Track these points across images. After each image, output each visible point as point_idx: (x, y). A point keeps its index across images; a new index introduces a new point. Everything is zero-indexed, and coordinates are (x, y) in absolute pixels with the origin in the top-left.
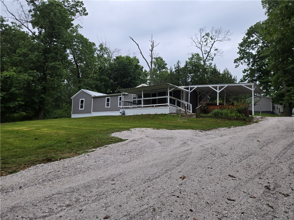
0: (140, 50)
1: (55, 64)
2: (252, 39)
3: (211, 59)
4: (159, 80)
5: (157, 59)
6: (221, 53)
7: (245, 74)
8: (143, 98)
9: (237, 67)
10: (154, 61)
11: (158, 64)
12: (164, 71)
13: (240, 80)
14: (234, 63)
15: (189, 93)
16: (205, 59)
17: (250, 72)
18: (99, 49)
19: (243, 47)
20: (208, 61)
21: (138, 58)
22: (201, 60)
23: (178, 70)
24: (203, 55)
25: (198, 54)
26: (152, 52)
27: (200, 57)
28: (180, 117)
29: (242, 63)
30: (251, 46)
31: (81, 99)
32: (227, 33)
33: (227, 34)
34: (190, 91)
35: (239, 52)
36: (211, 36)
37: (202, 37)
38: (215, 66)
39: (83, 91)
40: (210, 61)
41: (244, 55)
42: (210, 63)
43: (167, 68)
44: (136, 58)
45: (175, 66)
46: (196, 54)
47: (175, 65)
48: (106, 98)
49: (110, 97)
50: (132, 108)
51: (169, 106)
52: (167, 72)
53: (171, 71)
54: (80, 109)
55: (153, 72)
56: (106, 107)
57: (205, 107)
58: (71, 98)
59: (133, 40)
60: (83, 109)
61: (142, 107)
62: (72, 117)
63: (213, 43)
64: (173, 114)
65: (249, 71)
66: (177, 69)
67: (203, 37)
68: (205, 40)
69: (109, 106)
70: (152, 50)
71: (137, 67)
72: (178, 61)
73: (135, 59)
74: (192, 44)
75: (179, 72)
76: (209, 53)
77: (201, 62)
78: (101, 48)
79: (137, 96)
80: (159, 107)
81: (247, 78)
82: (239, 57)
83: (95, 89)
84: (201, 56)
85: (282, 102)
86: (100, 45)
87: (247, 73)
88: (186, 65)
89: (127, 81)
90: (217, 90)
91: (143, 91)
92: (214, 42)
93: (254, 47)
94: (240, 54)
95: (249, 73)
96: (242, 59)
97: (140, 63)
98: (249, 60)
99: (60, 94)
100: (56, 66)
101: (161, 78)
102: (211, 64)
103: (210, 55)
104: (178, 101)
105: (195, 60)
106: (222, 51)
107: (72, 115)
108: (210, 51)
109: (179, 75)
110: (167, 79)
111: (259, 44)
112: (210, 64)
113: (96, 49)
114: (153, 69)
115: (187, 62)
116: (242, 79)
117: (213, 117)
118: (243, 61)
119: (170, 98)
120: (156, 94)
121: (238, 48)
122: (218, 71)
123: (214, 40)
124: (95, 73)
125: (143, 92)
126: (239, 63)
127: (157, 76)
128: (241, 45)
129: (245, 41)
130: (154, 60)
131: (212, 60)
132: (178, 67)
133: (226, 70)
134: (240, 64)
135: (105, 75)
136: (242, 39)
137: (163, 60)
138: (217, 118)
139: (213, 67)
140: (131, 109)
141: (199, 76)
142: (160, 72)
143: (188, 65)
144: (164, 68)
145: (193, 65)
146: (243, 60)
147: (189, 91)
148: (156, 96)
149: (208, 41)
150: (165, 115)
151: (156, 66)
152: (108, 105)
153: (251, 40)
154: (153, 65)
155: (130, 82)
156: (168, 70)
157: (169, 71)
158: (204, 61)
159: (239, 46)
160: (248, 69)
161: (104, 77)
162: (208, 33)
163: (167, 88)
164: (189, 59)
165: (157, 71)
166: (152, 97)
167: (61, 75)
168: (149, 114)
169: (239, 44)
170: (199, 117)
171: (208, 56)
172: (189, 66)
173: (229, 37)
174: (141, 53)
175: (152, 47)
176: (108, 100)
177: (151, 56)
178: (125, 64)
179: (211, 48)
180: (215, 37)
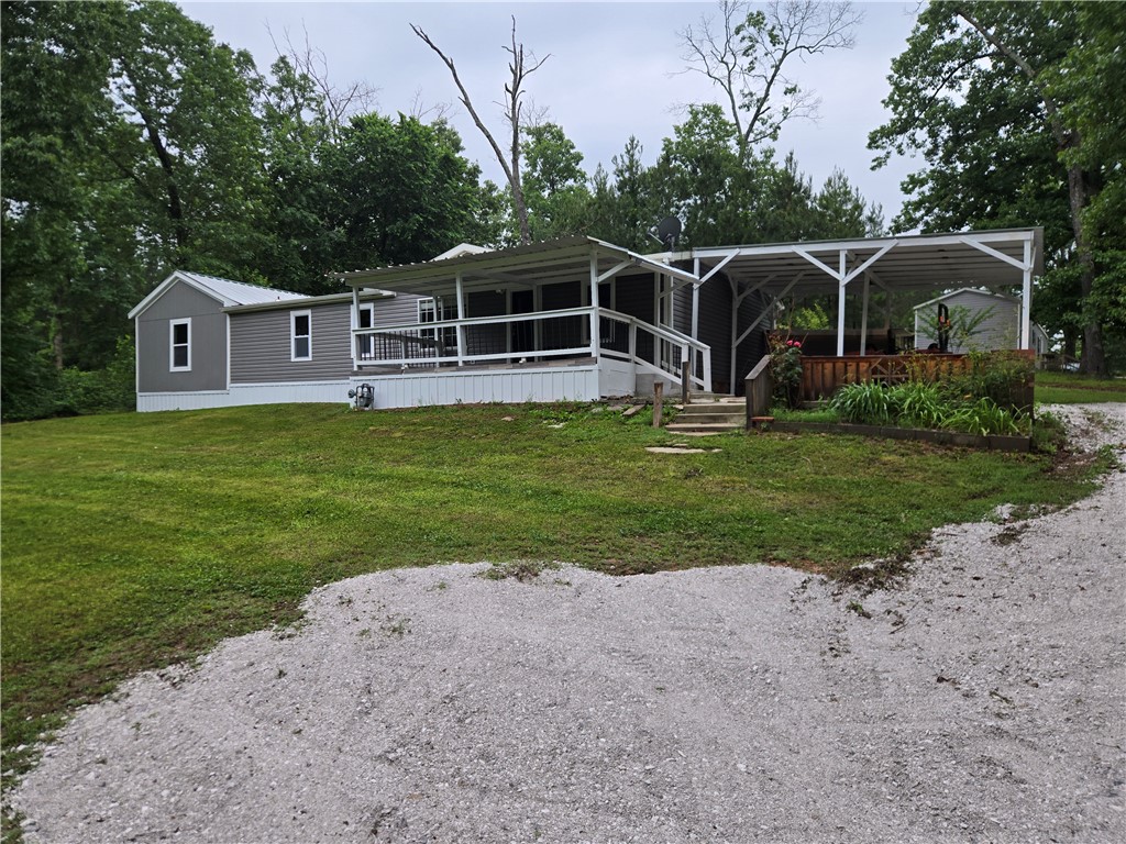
0: (463, 91)
1: (23, 146)
2: (948, 36)
3: (768, 132)
4: (549, 225)
5: (537, 133)
6: (813, 108)
7: (914, 197)
8: (460, 317)
9: (880, 165)
10: (527, 145)
11: (543, 155)
12: (571, 189)
13: (893, 224)
14: (870, 146)
15: (696, 286)
16: (744, 131)
17: (932, 189)
18: (273, 81)
19: (908, 78)
20: (755, 141)
21: (456, 130)
22: (729, 134)
23: (633, 182)
24: (735, 115)
25: (715, 106)
26: (513, 98)
27: (726, 124)
28: (656, 424)
29: (903, 147)
30: (945, 69)
31: (174, 322)
32: (841, 14)
33: (838, 19)
34: (701, 276)
35: (891, 98)
36: (769, 27)
37: (733, 30)
38: (790, 160)
39: (181, 282)
40: (767, 143)
41: (911, 110)
42: (766, 152)
43: (583, 176)
44: (448, 127)
45: (616, 164)
46: (708, 108)
47: (615, 158)
48: (293, 314)
49: (308, 312)
50: (406, 371)
51: (599, 359)
52: (582, 191)
53: (601, 189)
54: (173, 369)
55: (523, 193)
56: (293, 359)
57: (790, 366)
58: (130, 316)
59: (428, 42)
60: (188, 368)
61: (460, 364)
62: (139, 409)
63: (781, 61)
64: (619, 408)
65: (930, 184)
66: (627, 175)
67: (737, 32)
68: (747, 43)
69: (307, 355)
70: (516, 89)
71: (451, 166)
72: (632, 141)
73: (441, 130)
74: (690, 64)
75: (633, 192)
76: (762, 105)
77: (728, 143)
78: (282, 80)
79: (441, 305)
80: (547, 366)
81: (923, 212)
82: (893, 120)
83: (256, 271)
84: (728, 117)
85: (1077, 316)
86: (277, 65)
87: (920, 194)
88: (667, 159)
89: (404, 231)
90: (837, 270)
91: (464, 280)
92: (785, 54)
93: (958, 73)
94: (895, 110)
95: (927, 193)
96: (903, 130)
97: (463, 149)
98: (933, 134)
99: (113, 295)
100: (32, 157)
101: (558, 220)
102: (769, 154)
103: (764, 116)
104: (639, 331)
105: (702, 136)
106: (816, 96)
107: (139, 399)
108: (767, 95)
109: (635, 206)
110: (583, 224)
111: (977, 62)
112: (766, 156)
113: (257, 85)
114: (524, 178)
115: (668, 144)
116: (899, 217)
117: (846, 430)
118: (906, 141)
119: (601, 317)
120: (530, 293)
121: (890, 78)
122: (805, 183)
123: (783, 47)
124: (252, 192)
125: (463, 287)
126: (891, 148)
127: (542, 210)
128: (903, 66)
129: (919, 46)
130: (524, 138)
131: (775, 138)
132: (630, 169)
133: (840, 178)
134: (894, 151)
135: (305, 203)
136: (908, 40)
137: (566, 138)
138: (869, 435)
139: (781, 166)
140: (404, 376)
141: (722, 206)
142: (553, 191)
143: (676, 159)
144: (570, 172)
145: (698, 160)
146: (908, 134)
147: (696, 276)
148: (530, 309)
149: (760, 51)
150: (579, 408)
151: (534, 166)
152: (302, 349)
153: (947, 40)
154: (522, 161)
155: (420, 234)
156: (588, 184)
157: (591, 188)
158: (743, 142)
159: (892, 73)
160: (924, 176)
161: (298, 215)
162: (759, 14)
163: (587, 264)
164: (678, 130)
165: (542, 188)
166: (515, 311)
167: (72, 204)
168: (498, 400)
169: (893, 60)
170: (764, 426)
171: (755, 118)
172: (678, 163)
173: (846, 32)
174: (467, 104)
175: (515, 74)
176: (302, 325)
177: (514, 119)
178: (395, 153)
179: (770, 84)
180: (787, 31)
